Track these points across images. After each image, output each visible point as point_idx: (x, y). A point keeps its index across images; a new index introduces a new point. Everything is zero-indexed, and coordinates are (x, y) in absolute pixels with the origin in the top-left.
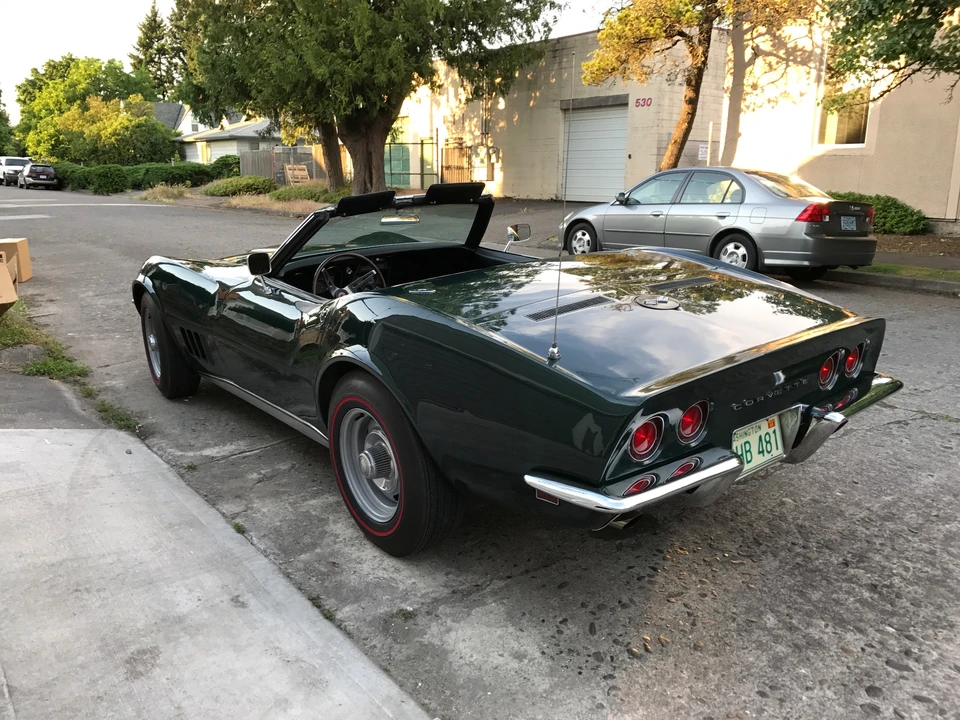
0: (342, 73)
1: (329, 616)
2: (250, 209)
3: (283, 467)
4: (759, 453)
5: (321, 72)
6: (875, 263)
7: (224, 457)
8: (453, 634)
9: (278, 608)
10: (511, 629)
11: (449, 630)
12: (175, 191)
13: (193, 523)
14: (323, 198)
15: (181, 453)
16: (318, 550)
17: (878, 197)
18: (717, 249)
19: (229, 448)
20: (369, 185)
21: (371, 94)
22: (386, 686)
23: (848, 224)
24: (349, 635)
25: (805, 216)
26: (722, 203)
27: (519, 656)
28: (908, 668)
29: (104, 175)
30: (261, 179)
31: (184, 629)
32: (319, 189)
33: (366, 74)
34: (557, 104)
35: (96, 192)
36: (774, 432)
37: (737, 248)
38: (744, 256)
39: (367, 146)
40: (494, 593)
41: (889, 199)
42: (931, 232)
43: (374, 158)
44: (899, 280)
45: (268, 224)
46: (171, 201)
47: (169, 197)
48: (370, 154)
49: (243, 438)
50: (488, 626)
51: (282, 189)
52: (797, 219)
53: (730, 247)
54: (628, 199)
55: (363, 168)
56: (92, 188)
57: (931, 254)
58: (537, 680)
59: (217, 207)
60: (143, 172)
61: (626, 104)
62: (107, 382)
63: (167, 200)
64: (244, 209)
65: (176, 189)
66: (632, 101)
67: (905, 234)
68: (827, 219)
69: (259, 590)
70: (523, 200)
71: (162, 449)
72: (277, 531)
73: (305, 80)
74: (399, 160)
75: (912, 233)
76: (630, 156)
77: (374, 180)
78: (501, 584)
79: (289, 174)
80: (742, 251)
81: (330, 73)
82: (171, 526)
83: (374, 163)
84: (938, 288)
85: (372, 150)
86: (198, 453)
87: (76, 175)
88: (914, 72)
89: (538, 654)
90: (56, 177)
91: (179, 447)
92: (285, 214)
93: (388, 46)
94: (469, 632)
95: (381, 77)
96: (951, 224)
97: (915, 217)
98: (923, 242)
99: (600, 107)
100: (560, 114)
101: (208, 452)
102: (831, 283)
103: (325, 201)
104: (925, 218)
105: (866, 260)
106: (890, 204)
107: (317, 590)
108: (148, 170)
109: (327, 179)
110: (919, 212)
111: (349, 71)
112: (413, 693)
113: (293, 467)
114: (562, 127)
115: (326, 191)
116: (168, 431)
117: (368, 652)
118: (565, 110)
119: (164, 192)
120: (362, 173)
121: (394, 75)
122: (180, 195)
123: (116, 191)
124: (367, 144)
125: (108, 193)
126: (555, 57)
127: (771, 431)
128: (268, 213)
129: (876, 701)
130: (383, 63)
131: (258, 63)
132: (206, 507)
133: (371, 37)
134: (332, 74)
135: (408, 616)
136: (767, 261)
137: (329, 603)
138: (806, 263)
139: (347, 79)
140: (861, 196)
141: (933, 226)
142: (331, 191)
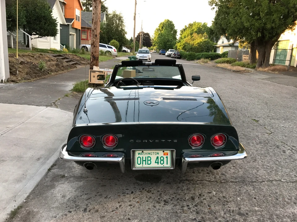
0: (254, 25)
1: (50, 170)
2: (222, 68)
4: (156, 162)
5: (247, 25)
8: (62, 185)
10: (74, 190)
12: (206, 61)
14: (246, 66)
20: (263, 63)
22: (30, 189)
24: (46, 175)
27: (64, 197)
29: (190, 55)
30: (232, 59)
31: (18, 160)
32: (247, 63)
33: (263, 25)
35: (187, 60)
36: (167, 157)
39: (265, 50)
40: (87, 180)
43: (266, 54)
46: (203, 64)
47: (203, 63)
48: (265, 52)
50: (71, 187)
51: (237, 62)
55: (262, 56)
56: (186, 59)
58: (56, 204)
59: (214, 66)
60: (201, 55)
63: (202, 63)
64: (220, 68)
65: (206, 60)
69: (47, 158)
74: (283, 55)
77: (265, 61)
78: (93, 179)
79: (243, 58)
83: (266, 56)
87: (184, 55)
89: (68, 198)
90: (180, 55)
93: (273, 15)
94: (66, 186)
95: (269, 26)
108: (202, 55)
111: (256, 24)
112: (32, 193)
115: (249, 64)
117: (42, 180)
119: (203, 61)
120: (261, 59)
121: (273, 25)
122: (207, 62)
123: (192, 60)
124: (265, 49)
125: (190, 60)
127: (165, 157)
130: (270, 21)
133: (267, 12)
134: (251, 25)
135: (63, 177)
137: (55, 167)
139: (256, 27)
142: (251, 64)
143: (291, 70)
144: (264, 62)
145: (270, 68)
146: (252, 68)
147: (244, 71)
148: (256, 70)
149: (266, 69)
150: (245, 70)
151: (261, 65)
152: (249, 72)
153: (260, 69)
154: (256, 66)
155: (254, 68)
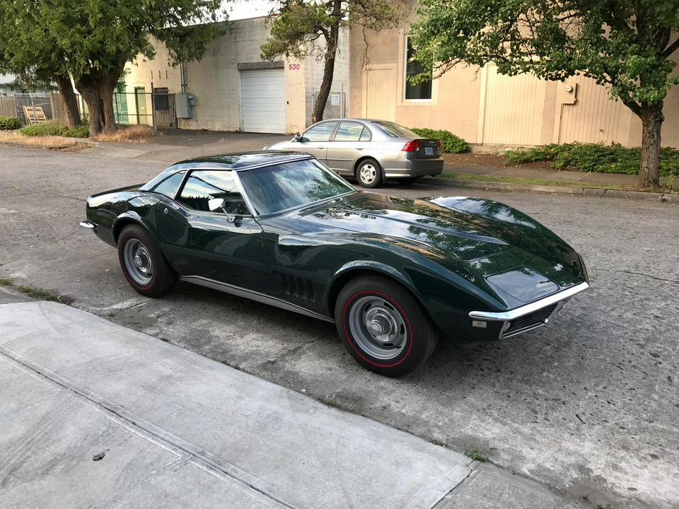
0: (82, 45)
1: (237, 368)
2: (6, 143)
3: (166, 309)
5: (64, 43)
6: (443, 172)
7: (127, 309)
8: (297, 366)
9: (211, 368)
10: (322, 361)
11: (295, 365)
13: (138, 340)
14: (66, 133)
15: (99, 309)
16: (212, 344)
17: (441, 132)
18: (358, 168)
19: (126, 304)
20: (102, 123)
21: (102, 59)
22: (278, 388)
23: (429, 151)
24: (250, 373)
25: (406, 148)
26: (359, 141)
27: (330, 369)
28: (480, 351)
30: (7, 119)
31: (175, 379)
32: (60, 127)
33: (100, 45)
34: (235, 66)
37: (369, 167)
38: (374, 172)
39: (99, 96)
40: (308, 349)
41: (446, 132)
42: (470, 151)
43: (105, 104)
44: (457, 182)
45: (33, 156)
48: (102, 101)
49: (132, 297)
50: (311, 361)
51: (27, 127)
52: (402, 150)
53: (366, 167)
54: (302, 138)
55: (97, 111)
57: (471, 165)
58: (341, 376)
61: (283, 68)
62: (11, 275)
66: (286, 66)
67: (456, 153)
68: (418, 149)
69: (195, 363)
70: (215, 132)
71: (85, 308)
72: (184, 338)
73: (50, 48)
75: (460, 152)
76: (288, 103)
77: (106, 120)
78: (309, 345)
79: (28, 114)
80: (373, 169)
81: (71, 43)
82: (127, 342)
83: (106, 107)
84: (476, 185)
85: (103, 98)
86: (110, 308)
88: (456, 62)
89: (338, 367)
91: (95, 306)
92: (39, 147)
94: (304, 364)
95: (111, 48)
96: (480, 147)
97: (461, 143)
98: (466, 158)
99: (265, 69)
100: (238, 73)
101: (115, 307)
102: (421, 185)
103: (68, 136)
104: (466, 144)
105: (439, 172)
106: (447, 135)
107: (224, 360)
109: (67, 119)
110: (463, 140)
111: (86, 43)
112: (291, 388)
113: (172, 309)
114: (239, 82)
115: (67, 128)
116: (80, 298)
117: (263, 377)
118: (241, 71)
120: (97, 115)
121: (121, 46)
124: (99, 94)
126: (231, 33)
128: (23, 146)
129: (471, 363)
130: (112, 37)
131: (9, 34)
132: (138, 333)
133: (100, 19)
134: (73, 44)
135: (273, 363)
136: (387, 175)
137: (233, 363)
138: (408, 175)
139: (85, 49)
140: (432, 131)
141: (470, 148)
142: (71, 128)
143: (161, 134)
144: (104, 121)
145: (123, 133)
146: (82, 137)
147: (75, 145)
148: (95, 140)
149: (117, 136)
150: (76, 143)
151: (99, 129)
152: (91, 147)
153: (102, 137)
154: (90, 131)
155: (87, 135)
